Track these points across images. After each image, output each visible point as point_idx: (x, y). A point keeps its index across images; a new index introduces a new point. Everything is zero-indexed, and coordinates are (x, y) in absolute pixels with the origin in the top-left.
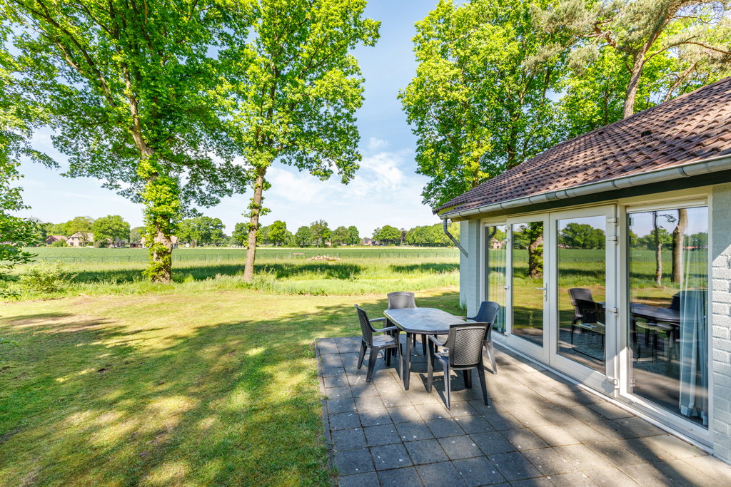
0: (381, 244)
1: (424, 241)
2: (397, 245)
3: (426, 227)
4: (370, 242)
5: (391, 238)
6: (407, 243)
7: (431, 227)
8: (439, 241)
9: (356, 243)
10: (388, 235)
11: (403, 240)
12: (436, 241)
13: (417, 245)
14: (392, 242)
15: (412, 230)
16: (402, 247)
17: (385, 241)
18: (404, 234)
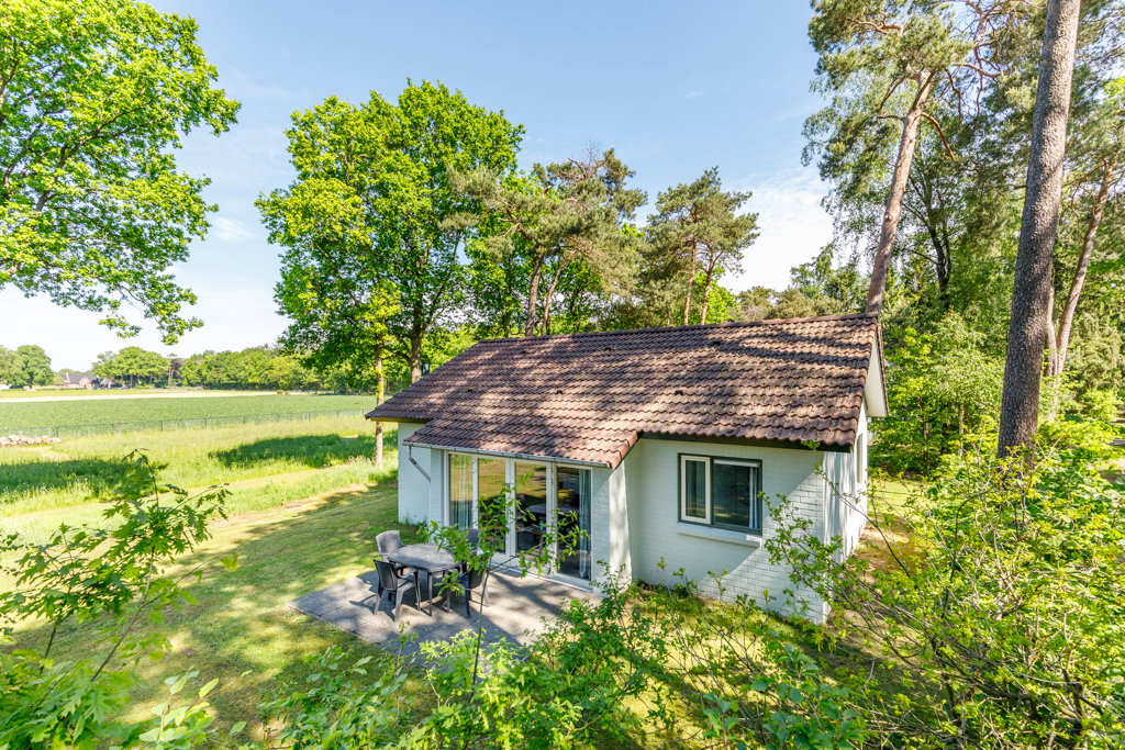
0: (118, 386)
1: (225, 380)
2: (158, 386)
3: (228, 353)
4: (85, 381)
5: (145, 372)
6: (185, 382)
7: (237, 355)
8: (257, 380)
9: (42, 383)
10: (135, 366)
11: (175, 376)
12: (250, 381)
13: (210, 386)
14: (147, 380)
15: (195, 357)
16: (172, 393)
17: (131, 380)
18: (176, 365)
